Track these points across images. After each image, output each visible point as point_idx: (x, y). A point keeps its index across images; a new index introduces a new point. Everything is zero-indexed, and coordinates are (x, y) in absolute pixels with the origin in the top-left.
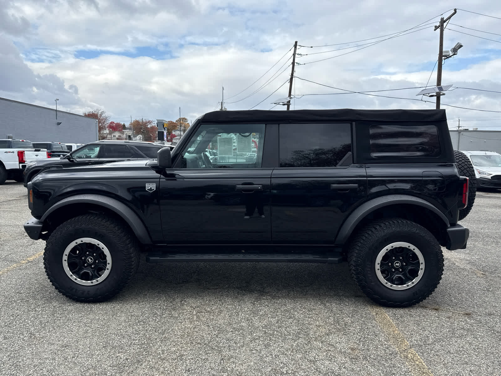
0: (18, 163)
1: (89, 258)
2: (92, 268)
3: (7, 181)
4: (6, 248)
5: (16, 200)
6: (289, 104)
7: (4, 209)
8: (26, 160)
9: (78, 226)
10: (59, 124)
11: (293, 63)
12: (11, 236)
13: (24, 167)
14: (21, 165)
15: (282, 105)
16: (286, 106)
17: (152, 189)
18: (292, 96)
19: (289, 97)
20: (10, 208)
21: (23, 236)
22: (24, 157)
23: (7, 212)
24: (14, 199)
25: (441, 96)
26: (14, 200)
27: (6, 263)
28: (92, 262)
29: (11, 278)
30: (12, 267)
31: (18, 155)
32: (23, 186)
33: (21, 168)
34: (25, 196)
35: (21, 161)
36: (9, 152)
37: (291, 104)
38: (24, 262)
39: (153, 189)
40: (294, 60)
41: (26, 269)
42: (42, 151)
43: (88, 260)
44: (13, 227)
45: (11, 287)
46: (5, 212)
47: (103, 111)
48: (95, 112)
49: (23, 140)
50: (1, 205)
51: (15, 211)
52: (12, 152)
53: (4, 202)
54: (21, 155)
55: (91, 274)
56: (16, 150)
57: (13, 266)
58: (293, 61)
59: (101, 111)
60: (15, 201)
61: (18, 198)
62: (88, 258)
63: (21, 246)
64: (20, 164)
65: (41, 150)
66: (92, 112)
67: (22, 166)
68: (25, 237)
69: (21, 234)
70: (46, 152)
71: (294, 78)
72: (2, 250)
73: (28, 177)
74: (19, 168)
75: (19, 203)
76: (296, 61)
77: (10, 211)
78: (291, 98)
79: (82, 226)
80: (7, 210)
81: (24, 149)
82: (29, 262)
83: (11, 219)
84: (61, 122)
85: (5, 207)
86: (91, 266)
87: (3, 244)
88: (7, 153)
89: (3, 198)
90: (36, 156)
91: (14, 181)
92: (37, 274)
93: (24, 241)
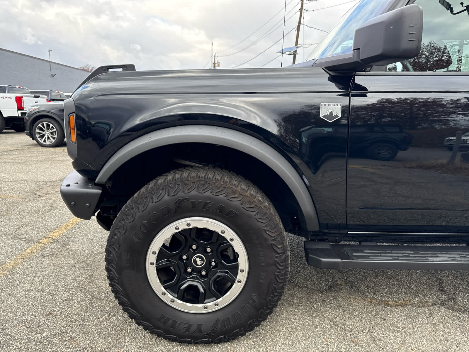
0: (17, 109)
1: (197, 257)
2: (202, 276)
3: (4, 131)
4: (15, 215)
5: (18, 149)
6: (296, 53)
7: (5, 160)
8: (25, 107)
9: (183, 194)
10: (53, 76)
11: (301, 10)
12: (18, 196)
13: (23, 114)
14: (20, 112)
15: (289, 54)
16: (293, 56)
17: (334, 115)
18: (298, 46)
19: (295, 46)
20: (12, 159)
21: (35, 196)
22: (23, 103)
23: (9, 163)
24: (15, 148)
25: (464, 46)
26: (15, 150)
27: (18, 244)
28: (202, 264)
29: (31, 276)
30: (29, 251)
31: (16, 101)
32: (25, 134)
33: (20, 115)
34: (28, 146)
35: (20, 108)
36: (6, 97)
37: (297, 54)
38: (45, 241)
39: (337, 116)
40: (302, 6)
41: (52, 255)
42: (41, 98)
43: (195, 261)
44: (19, 183)
45: (35, 298)
46: (6, 163)
47: (93, 66)
48: (85, 67)
49: (20, 87)
50: (1, 155)
51: (19, 163)
52: (9, 98)
53: (4, 152)
54: (19, 100)
55: (202, 290)
56: (14, 95)
57: (31, 248)
58: (301, 8)
59: (92, 67)
60: (17, 151)
61: (20, 147)
62: (194, 257)
63: (36, 212)
64: (18, 111)
65: (41, 96)
66: (83, 67)
67: (22, 113)
68: (39, 197)
69: (32, 194)
70: (46, 99)
71: (301, 26)
72: (10, 219)
73: (30, 124)
74: (17, 116)
75: (22, 153)
76: (304, 8)
77: (13, 162)
78: (298, 47)
79: (192, 193)
80: (9, 161)
81: (22, 94)
82: (54, 241)
83: (15, 172)
84: (54, 74)
85: (7, 158)
86: (201, 273)
87: (10, 208)
88: (4, 98)
89: (1, 148)
90: (36, 102)
91: (13, 131)
92: (72, 267)
93: (39, 203)
